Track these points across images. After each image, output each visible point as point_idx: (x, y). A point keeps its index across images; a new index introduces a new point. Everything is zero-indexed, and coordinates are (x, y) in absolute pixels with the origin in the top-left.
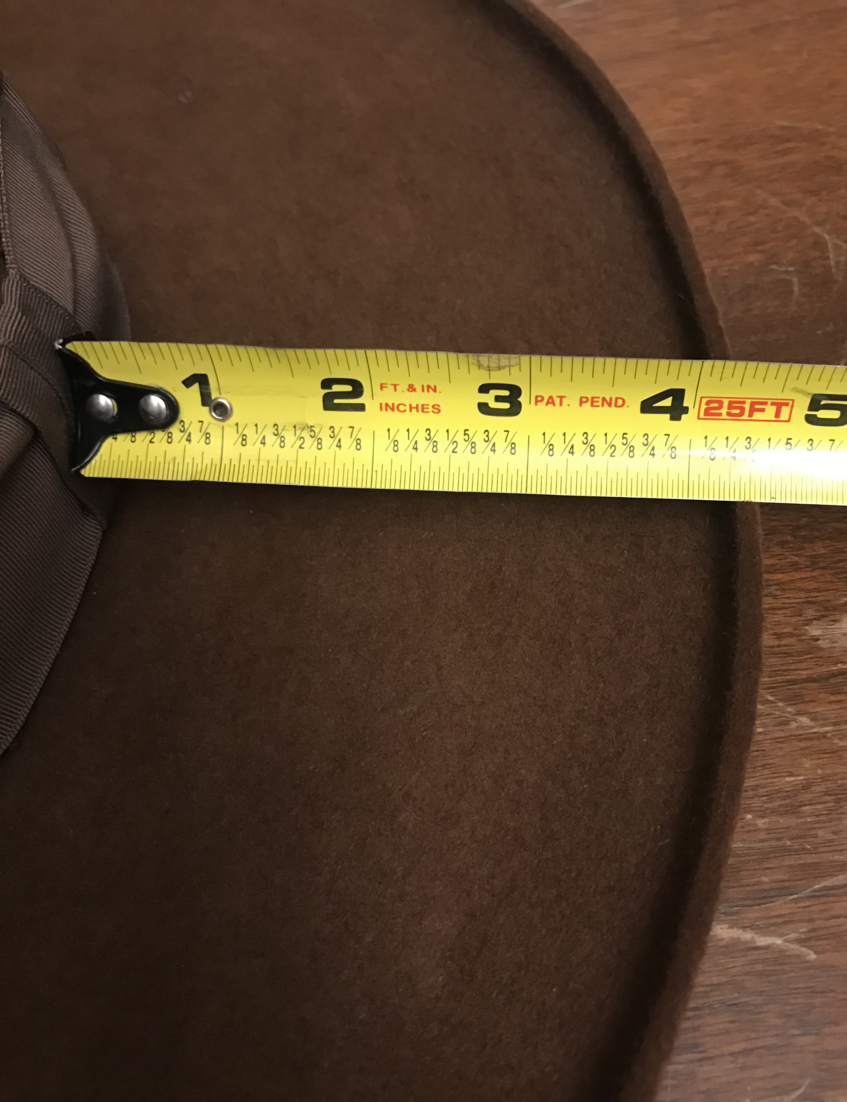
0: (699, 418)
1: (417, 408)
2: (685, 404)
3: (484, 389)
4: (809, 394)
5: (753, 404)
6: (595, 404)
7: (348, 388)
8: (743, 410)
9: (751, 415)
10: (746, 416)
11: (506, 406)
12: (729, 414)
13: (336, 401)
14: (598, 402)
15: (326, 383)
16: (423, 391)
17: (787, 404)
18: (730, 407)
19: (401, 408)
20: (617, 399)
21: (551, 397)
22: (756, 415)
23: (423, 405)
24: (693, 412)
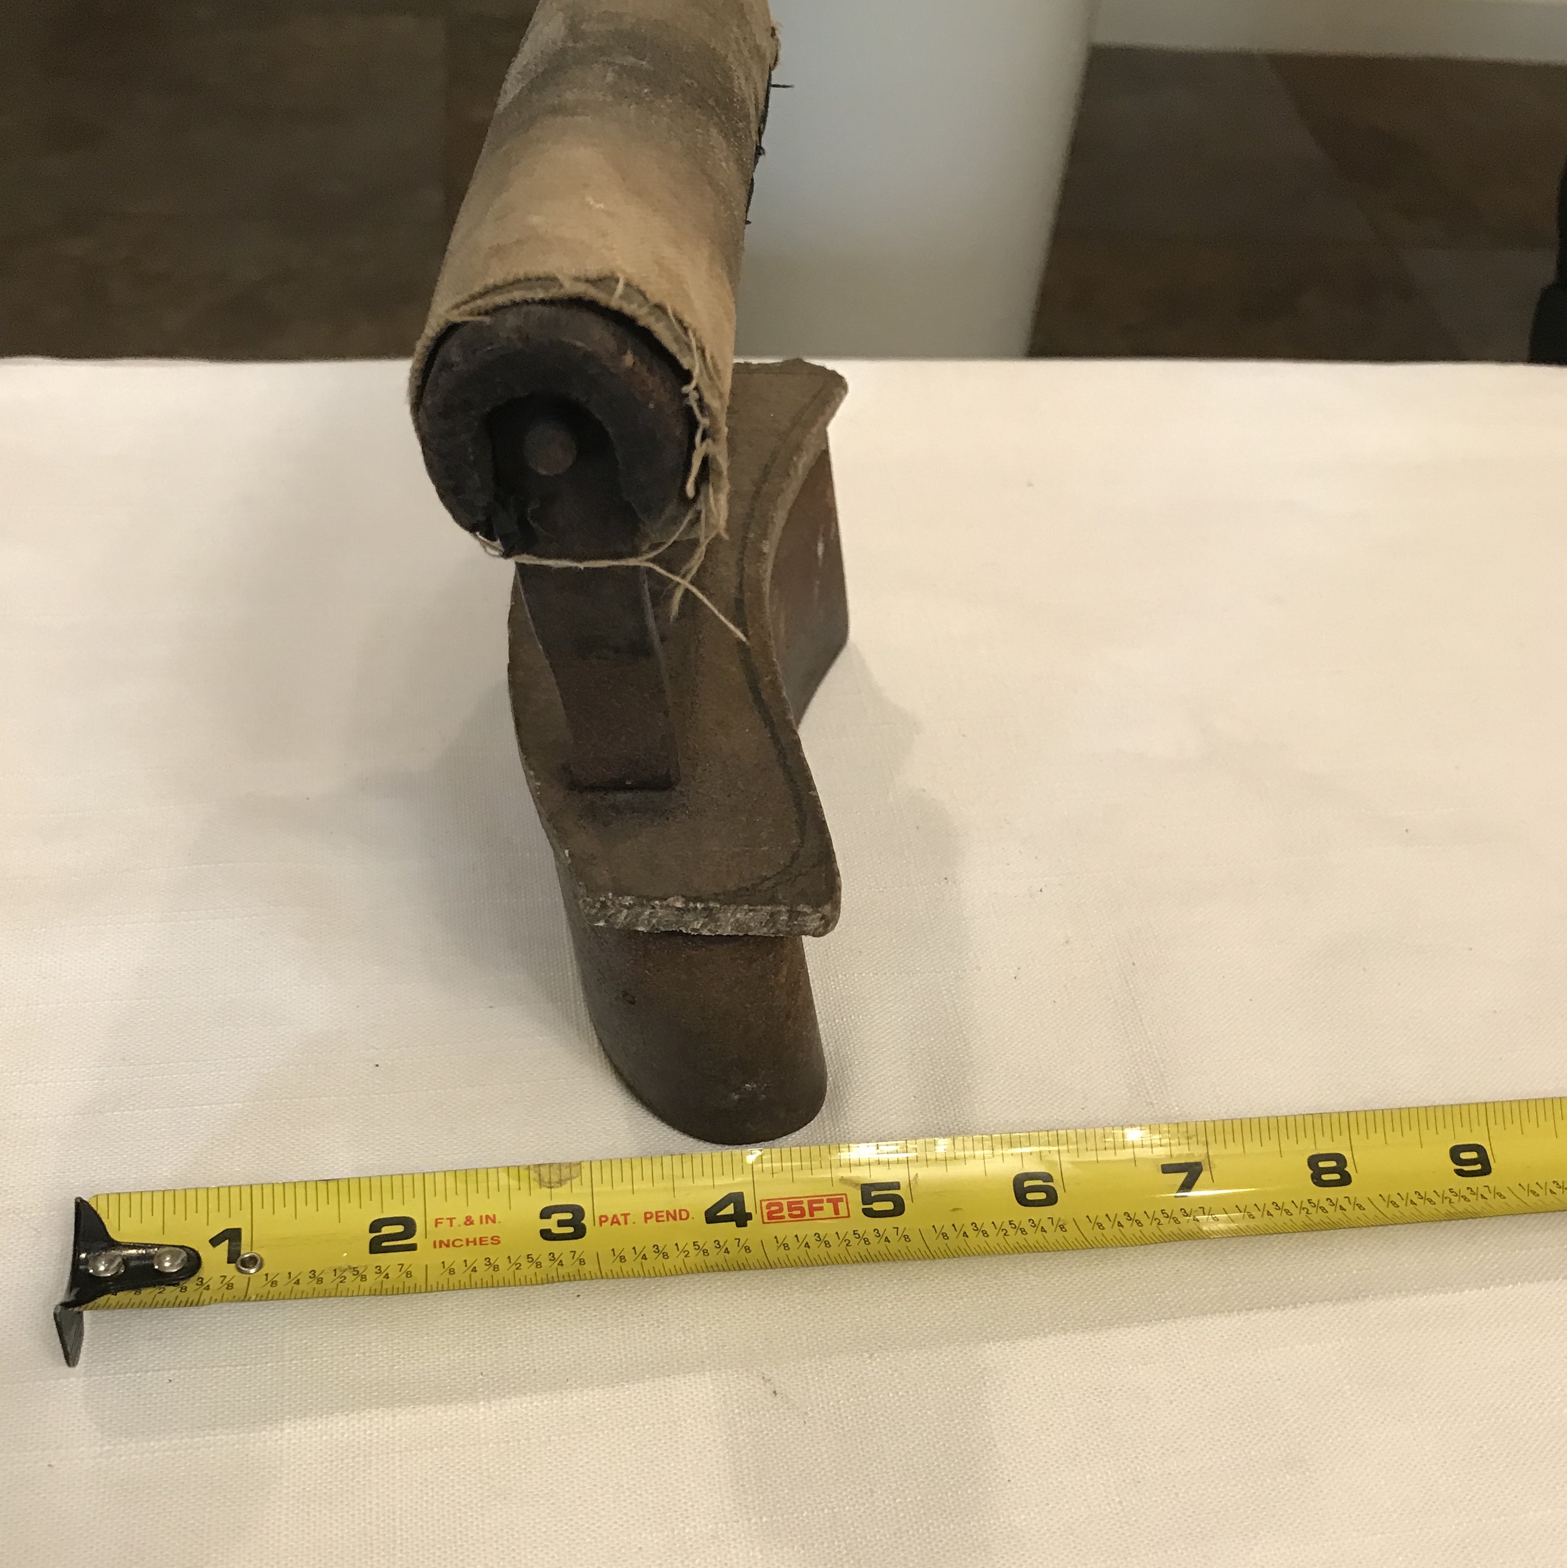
0: (764, 1223)
1: (475, 1242)
2: (747, 1211)
3: (546, 1214)
4: (857, 1185)
5: (810, 1203)
6: (660, 1219)
7: (399, 1229)
8: (802, 1209)
9: (812, 1214)
10: (807, 1216)
11: (570, 1230)
12: (790, 1215)
13: (384, 1244)
14: (662, 1216)
15: (375, 1226)
16: (481, 1222)
17: (841, 1200)
18: (790, 1209)
19: (457, 1243)
20: (680, 1211)
21: (615, 1216)
22: (817, 1214)
23: (481, 1239)
24: (756, 1217)
